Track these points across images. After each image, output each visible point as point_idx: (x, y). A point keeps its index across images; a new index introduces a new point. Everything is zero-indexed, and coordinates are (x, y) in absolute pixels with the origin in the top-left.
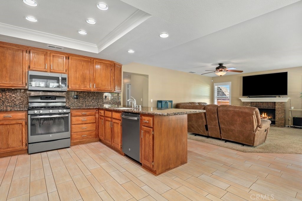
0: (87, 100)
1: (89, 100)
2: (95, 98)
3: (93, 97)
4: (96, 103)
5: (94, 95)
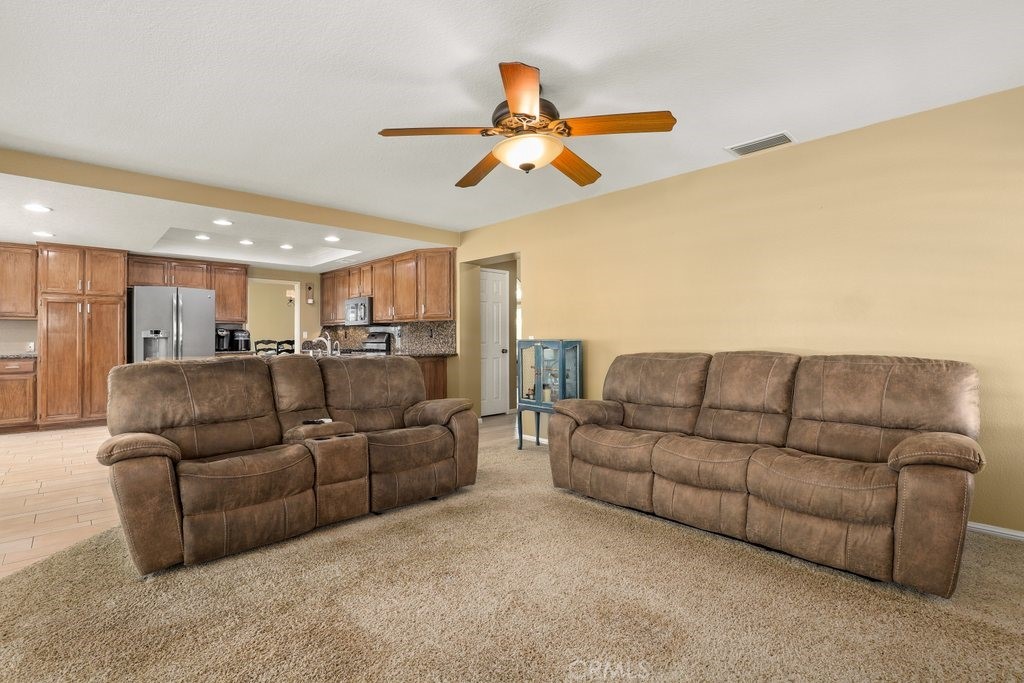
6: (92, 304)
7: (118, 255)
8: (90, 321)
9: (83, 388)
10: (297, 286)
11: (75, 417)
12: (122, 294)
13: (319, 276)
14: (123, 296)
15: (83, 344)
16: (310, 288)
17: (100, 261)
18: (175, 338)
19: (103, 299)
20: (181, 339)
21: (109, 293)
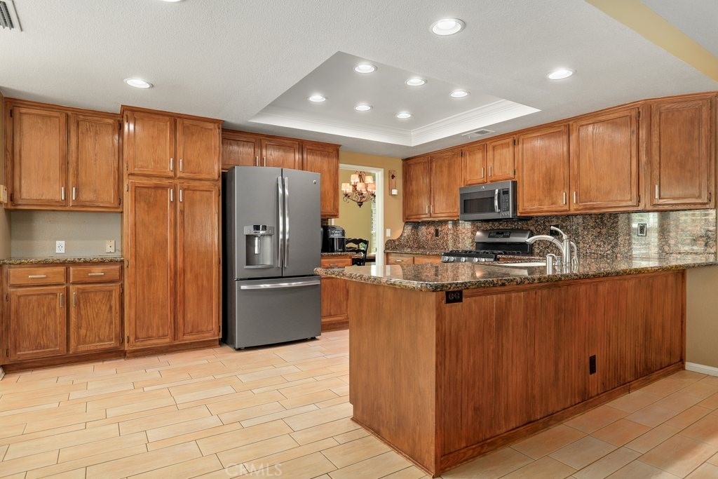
0: (581, 238)
1: (587, 239)
2: (604, 231)
3: (599, 230)
4: (609, 247)
5: (602, 222)
6: (184, 190)
7: (211, 126)
8: (182, 212)
9: (175, 301)
10: (379, 174)
11: (167, 341)
12: (216, 177)
13: (401, 163)
14: (218, 180)
15: (175, 243)
16: (393, 177)
17: (193, 134)
18: (281, 237)
19: (196, 183)
20: (287, 237)
21: (203, 176)
